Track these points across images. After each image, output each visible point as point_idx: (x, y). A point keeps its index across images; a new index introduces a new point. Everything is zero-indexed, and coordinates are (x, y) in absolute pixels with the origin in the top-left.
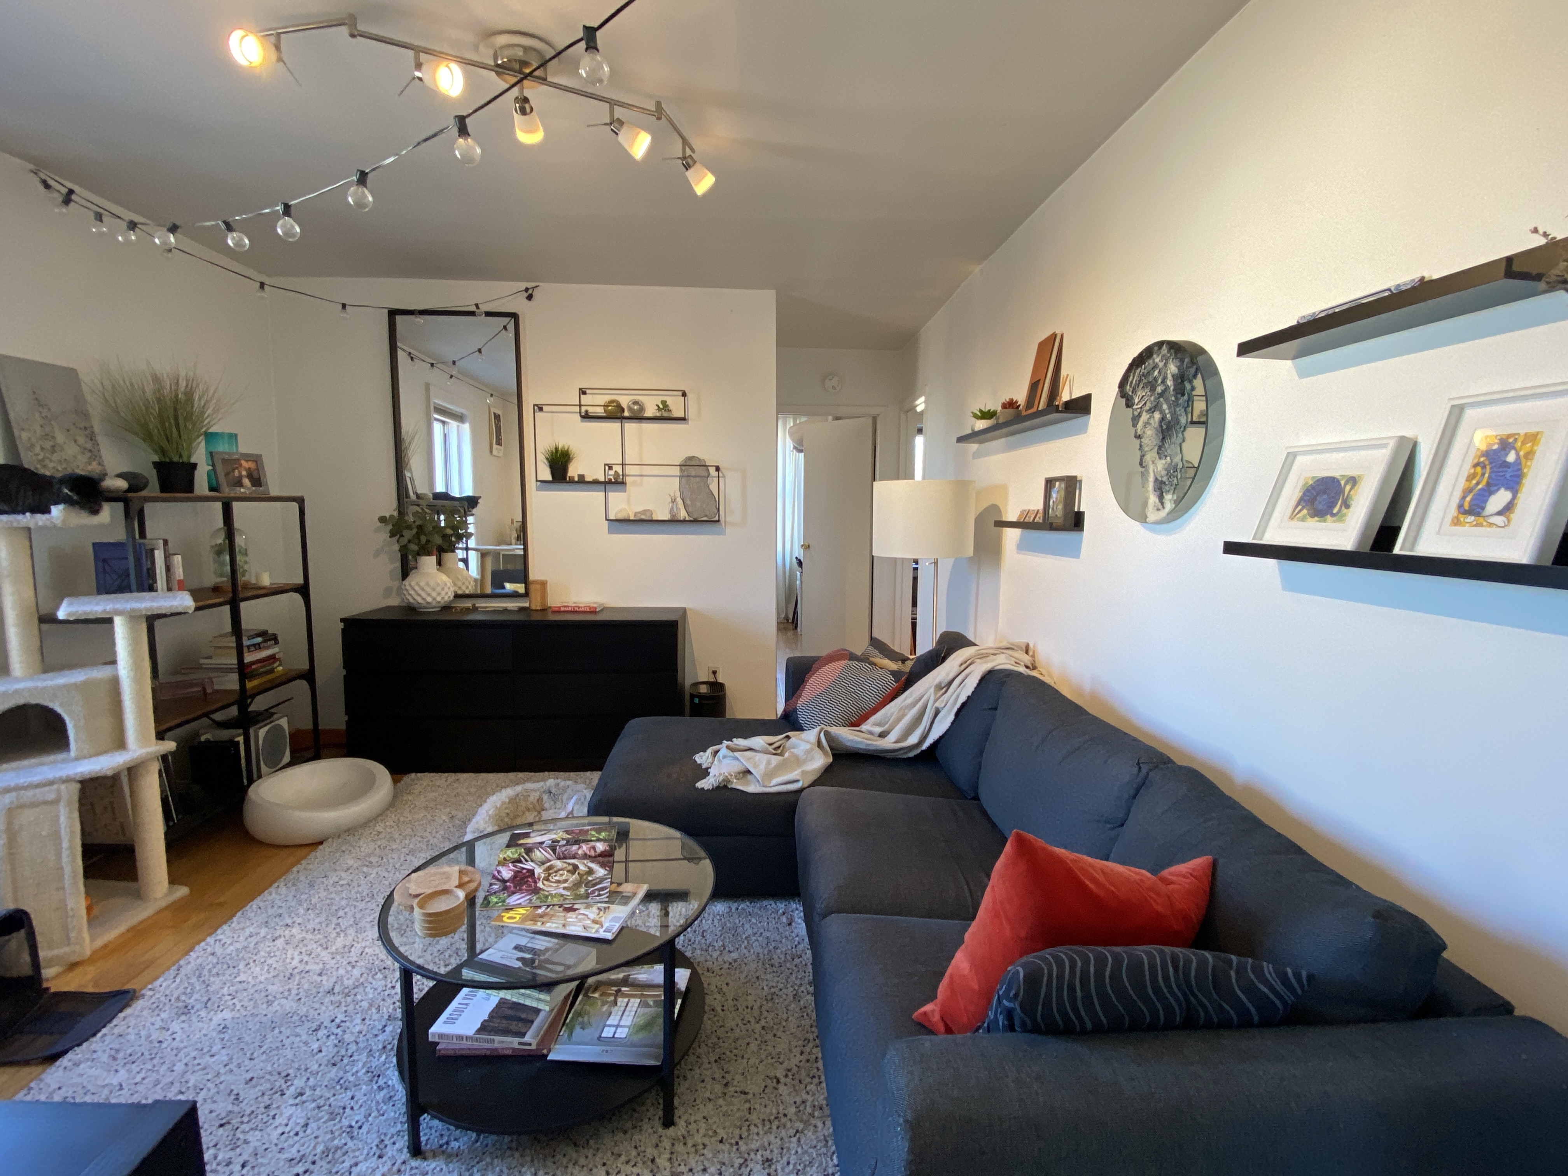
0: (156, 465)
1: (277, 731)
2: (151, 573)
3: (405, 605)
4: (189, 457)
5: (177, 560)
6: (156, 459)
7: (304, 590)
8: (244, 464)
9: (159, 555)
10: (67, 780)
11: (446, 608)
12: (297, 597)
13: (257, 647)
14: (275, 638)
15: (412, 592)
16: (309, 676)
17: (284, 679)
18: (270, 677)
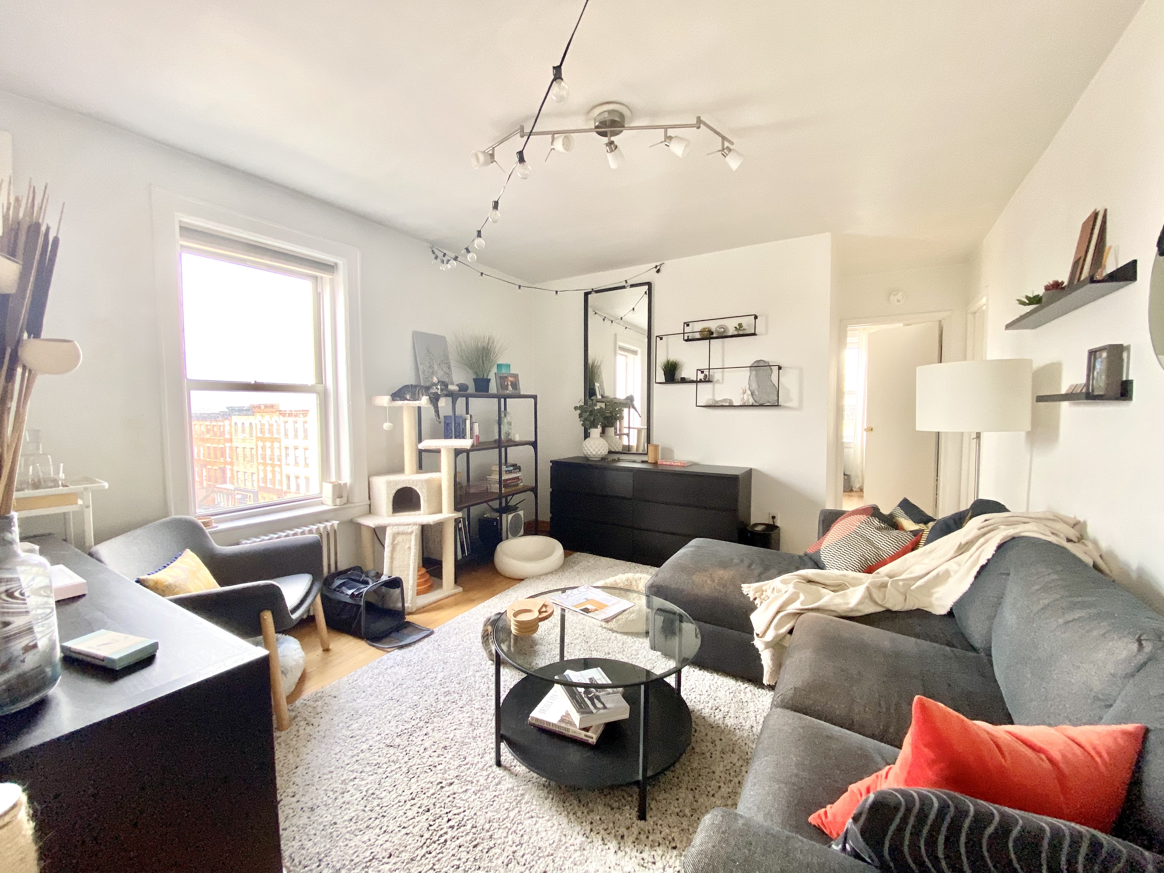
0: (475, 380)
1: (517, 518)
2: (464, 430)
3: (582, 455)
4: (488, 376)
5: (476, 425)
6: (474, 377)
7: (534, 444)
8: (509, 378)
9: (468, 422)
10: (415, 524)
11: (603, 459)
12: (531, 448)
13: (510, 472)
14: (519, 469)
15: (586, 448)
16: (534, 490)
17: (522, 490)
18: (515, 488)
